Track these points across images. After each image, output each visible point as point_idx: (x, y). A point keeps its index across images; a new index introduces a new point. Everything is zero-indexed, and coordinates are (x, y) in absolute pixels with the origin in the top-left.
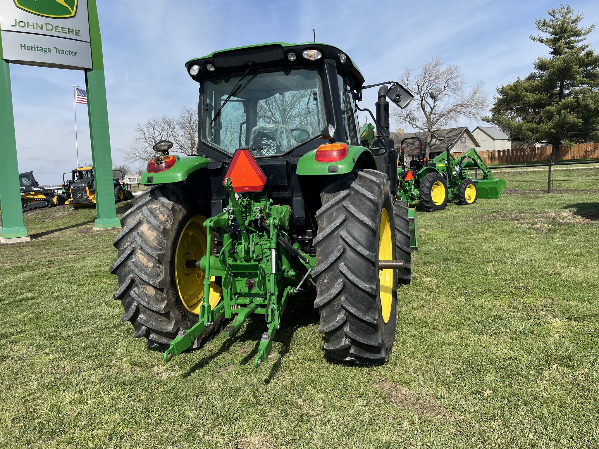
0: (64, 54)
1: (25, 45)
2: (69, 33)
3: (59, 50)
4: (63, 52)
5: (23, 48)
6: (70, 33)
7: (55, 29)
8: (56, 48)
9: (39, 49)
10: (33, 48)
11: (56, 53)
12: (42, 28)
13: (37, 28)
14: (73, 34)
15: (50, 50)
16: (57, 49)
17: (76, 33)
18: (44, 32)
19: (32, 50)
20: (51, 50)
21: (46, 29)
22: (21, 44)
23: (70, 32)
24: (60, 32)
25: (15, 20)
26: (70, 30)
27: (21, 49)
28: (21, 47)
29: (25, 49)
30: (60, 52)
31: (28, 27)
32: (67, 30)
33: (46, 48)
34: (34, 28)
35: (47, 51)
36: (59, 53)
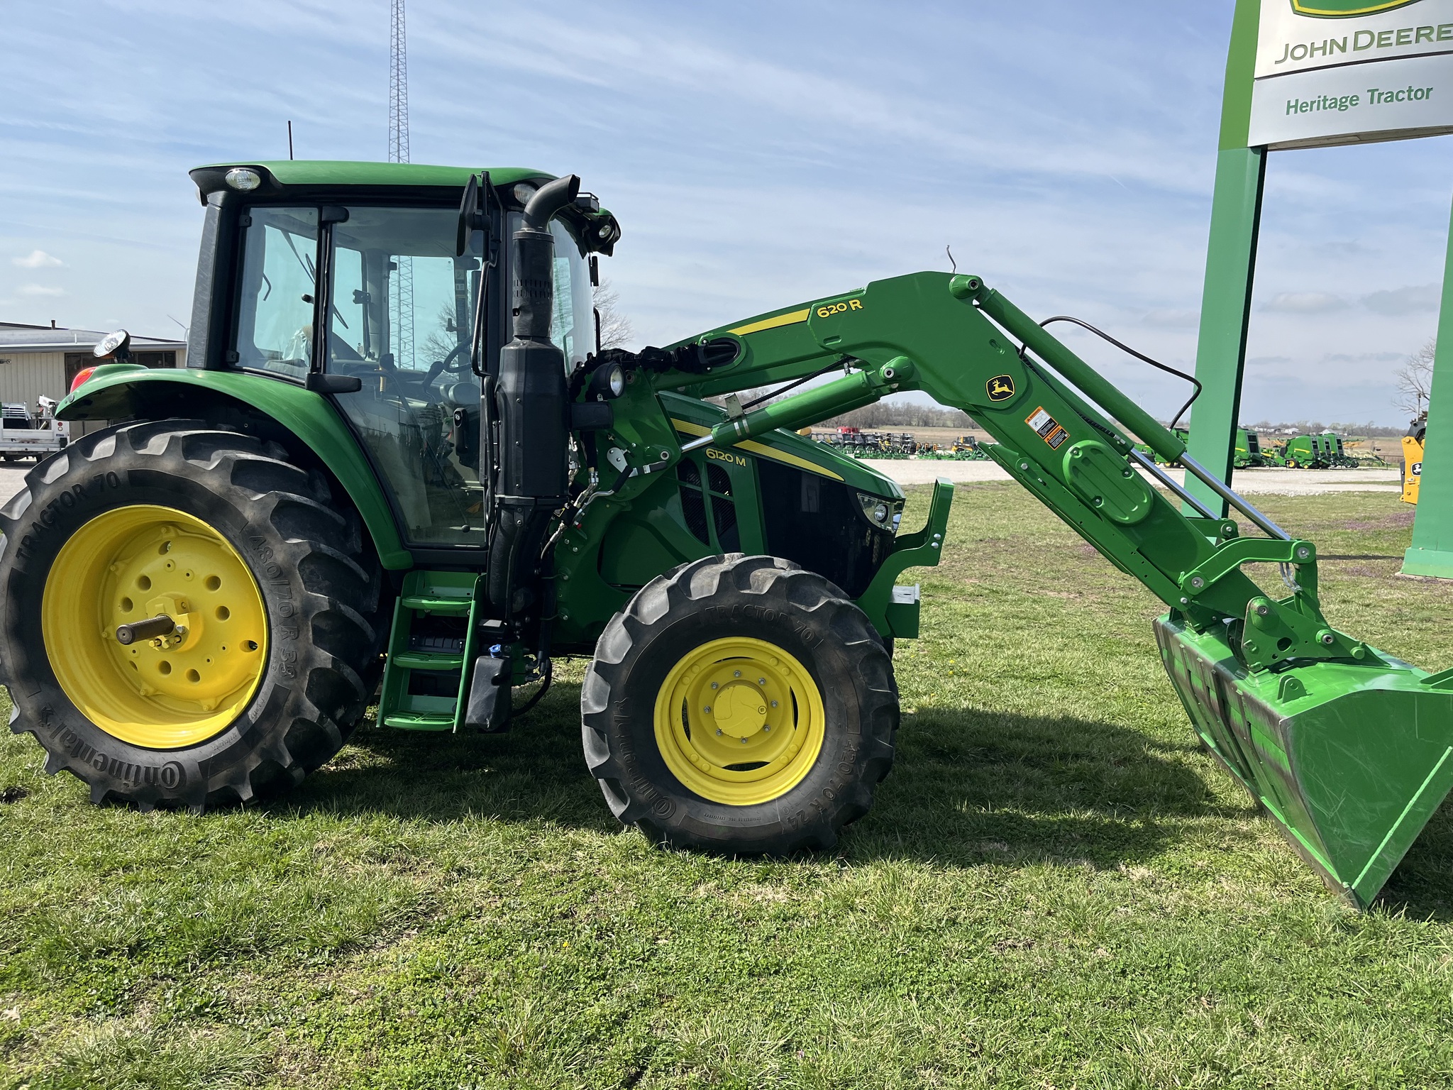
0: (1391, 101)
1: (1297, 101)
2: (1417, 41)
3: (1380, 95)
4: (1391, 97)
5: (1292, 110)
6: (1422, 39)
7: (1380, 39)
8: (1373, 91)
9: (1328, 103)
10: (1315, 105)
11: (1372, 102)
12: (1343, 49)
13: (1331, 52)
14: (1431, 40)
15: (1354, 100)
16: (1376, 93)
17: (1439, 33)
18: (1350, 55)
19: (1311, 110)
20: (1358, 100)
21: (1356, 48)
22: (1289, 102)
23: (1423, 35)
24: (1391, 44)
25: (1287, 45)
26: (1422, 32)
27: (1288, 113)
28: (1289, 107)
29: (1296, 112)
30: (1383, 97)
31: (1312, 56)
32: (1413, 35)
33: (1346, 98)
34: (1324, 54)
35: (1348, 103)
36: (1379, 102)
